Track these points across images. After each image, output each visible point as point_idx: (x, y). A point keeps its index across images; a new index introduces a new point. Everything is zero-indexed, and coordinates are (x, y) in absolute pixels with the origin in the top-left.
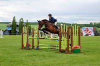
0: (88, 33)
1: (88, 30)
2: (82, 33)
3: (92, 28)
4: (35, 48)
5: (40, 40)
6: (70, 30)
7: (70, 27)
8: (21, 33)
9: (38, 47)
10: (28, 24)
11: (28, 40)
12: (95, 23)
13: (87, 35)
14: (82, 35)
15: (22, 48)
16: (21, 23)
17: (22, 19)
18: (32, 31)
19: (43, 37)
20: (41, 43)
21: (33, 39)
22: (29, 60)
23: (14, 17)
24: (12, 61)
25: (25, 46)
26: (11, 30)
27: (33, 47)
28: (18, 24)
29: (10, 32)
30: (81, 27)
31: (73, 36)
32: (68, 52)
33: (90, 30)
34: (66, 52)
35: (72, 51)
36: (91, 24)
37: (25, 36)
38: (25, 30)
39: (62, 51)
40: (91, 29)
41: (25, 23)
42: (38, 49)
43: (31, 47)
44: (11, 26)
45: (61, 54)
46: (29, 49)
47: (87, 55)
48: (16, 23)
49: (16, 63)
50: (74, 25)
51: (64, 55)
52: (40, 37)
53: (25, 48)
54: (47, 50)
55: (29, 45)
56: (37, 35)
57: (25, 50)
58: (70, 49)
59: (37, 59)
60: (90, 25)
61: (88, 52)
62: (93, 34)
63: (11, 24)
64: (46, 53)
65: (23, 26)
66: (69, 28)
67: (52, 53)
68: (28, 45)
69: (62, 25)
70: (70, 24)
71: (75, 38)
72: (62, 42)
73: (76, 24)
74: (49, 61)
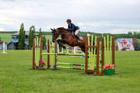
0: (125, 46)
1: (125, 43)
2: (117, 47)
3: (131, 40)
4: (52, 67)
5: (58, 57)
6: (101, 42)
7: (100, 37)
8: (31, 46)
9: (55, 66)
10: (41, 34)
11: (41, 56)
12: (135, 33)
13: (124, 49)
14: (117, 49)
15: (34, 68)
16: (32, 32)
17: (33, 27)
18: (47, 44)
19: (62, 53)
20: (60, 61)
21: (49, 55)
22: (42, 85)
23: (22, 24)
24: (19, 87)
25: (37, 64)
26: (17, 43)
27: (49, 66)
28: (27, 34)
29: (16, 45)
30: (116, 38)
31: (105, 51)
32: (98, 74)
33: (128, 43)
34: (95, 73)
35: (103, 72)
36: (130, 34)
37: (37, 51)
38: (37, 42)
39: (89, 73)
40: (129, 41)
41: (37, 32)
42: (55, 68)
43: (46, 67)
44: (18, 37)
45: (88, 76)
46: (43, 69)
47: (124, 78)
48: (25, 32)
49: (25, 88)
50: (105, 35)
51: (92, 78)
52: (59, 53)
53: (37, 67)
54: (68, 71)
55: (44, 64)
56: (53, 49)
57: (37, 71)
58: (100, 70)
59: (53, 83)
60: (129, 36)
61: (125, 73)
62: (132, 48)
63: (18, 34)
64: (66, 75)
65: (34, 37)
66: (98, 40)
67: (76, 75)
68: (42, 64)
69: (88, 35)
70: (101, 35)
71: (108, 53)
72: (89, 60)
73: (109, 34)
74: (70, 86)
